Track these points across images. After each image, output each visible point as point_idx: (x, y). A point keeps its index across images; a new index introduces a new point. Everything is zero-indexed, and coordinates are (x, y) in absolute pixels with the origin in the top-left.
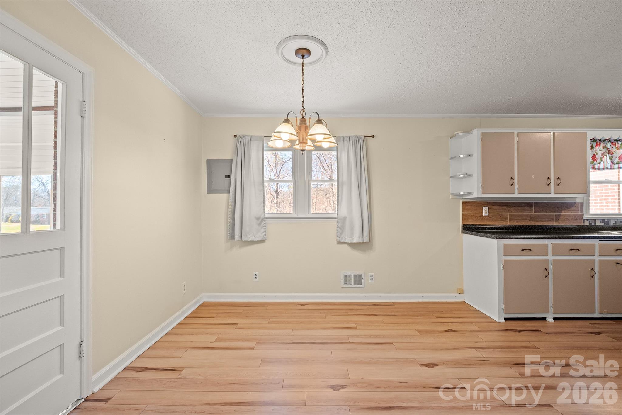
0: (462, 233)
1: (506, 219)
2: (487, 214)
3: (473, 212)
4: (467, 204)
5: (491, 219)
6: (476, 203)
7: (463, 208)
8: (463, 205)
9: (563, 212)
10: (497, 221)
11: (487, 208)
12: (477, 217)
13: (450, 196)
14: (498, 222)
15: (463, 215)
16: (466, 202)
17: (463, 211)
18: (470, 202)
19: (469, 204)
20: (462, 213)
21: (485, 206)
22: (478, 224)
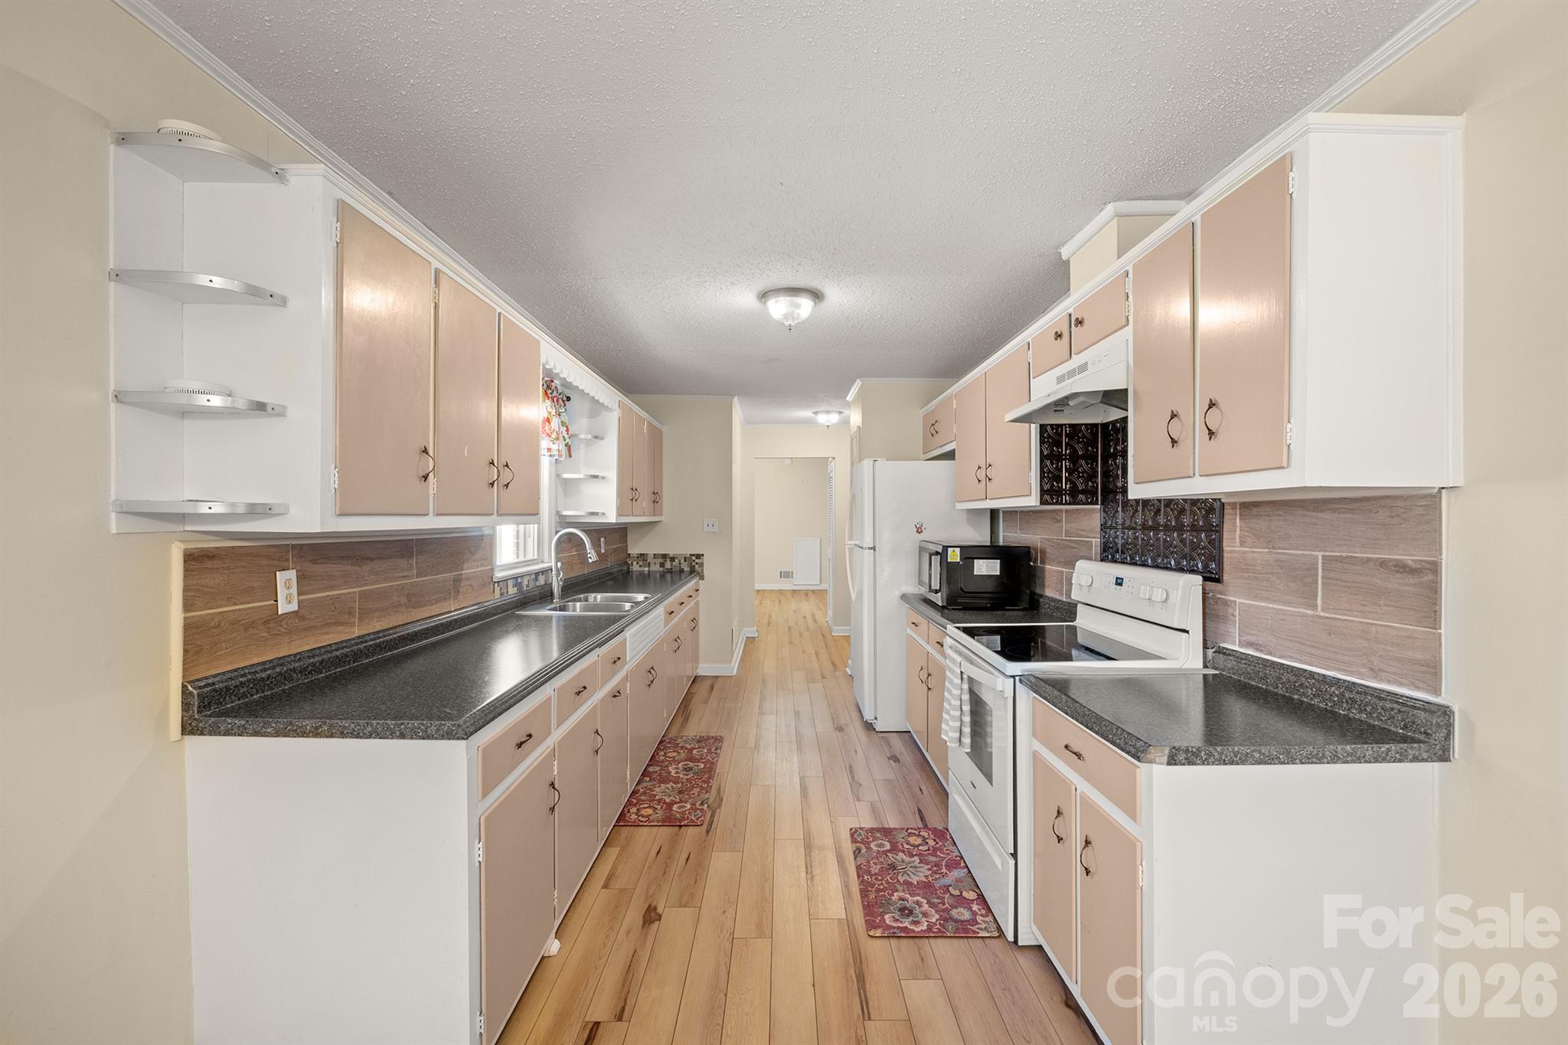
0: (188, 729)
1: (350, 613)
2: (294, 607)
3: (235, 604)
4: (209, 564)
5: (306, 624)
6: (248, 555)
7: (186, 589)
8: (186, 570)
9: (465, 566)
10: (324, 630)
11: (292, 574)
12: (253, 625)
13: (113, 516)
14: (326, 633)
15: (189, 628)
16: (202, 550)
17: (187, 606)
18: (223, 548)
19: (216, 563)
20: (185, 619)
21: (285, 564)
22: (256, 660)
